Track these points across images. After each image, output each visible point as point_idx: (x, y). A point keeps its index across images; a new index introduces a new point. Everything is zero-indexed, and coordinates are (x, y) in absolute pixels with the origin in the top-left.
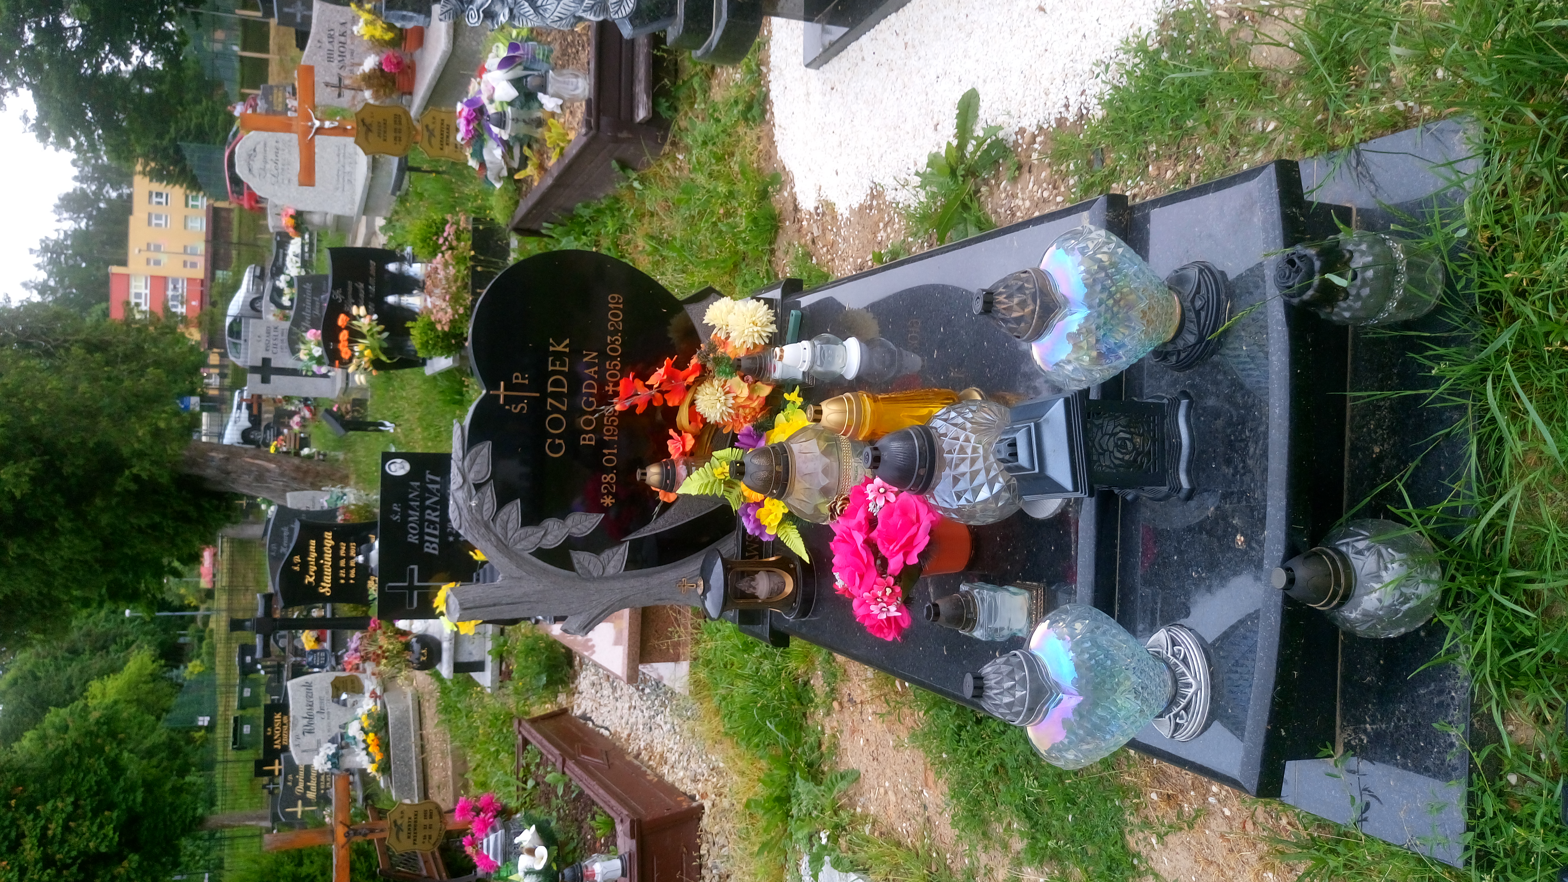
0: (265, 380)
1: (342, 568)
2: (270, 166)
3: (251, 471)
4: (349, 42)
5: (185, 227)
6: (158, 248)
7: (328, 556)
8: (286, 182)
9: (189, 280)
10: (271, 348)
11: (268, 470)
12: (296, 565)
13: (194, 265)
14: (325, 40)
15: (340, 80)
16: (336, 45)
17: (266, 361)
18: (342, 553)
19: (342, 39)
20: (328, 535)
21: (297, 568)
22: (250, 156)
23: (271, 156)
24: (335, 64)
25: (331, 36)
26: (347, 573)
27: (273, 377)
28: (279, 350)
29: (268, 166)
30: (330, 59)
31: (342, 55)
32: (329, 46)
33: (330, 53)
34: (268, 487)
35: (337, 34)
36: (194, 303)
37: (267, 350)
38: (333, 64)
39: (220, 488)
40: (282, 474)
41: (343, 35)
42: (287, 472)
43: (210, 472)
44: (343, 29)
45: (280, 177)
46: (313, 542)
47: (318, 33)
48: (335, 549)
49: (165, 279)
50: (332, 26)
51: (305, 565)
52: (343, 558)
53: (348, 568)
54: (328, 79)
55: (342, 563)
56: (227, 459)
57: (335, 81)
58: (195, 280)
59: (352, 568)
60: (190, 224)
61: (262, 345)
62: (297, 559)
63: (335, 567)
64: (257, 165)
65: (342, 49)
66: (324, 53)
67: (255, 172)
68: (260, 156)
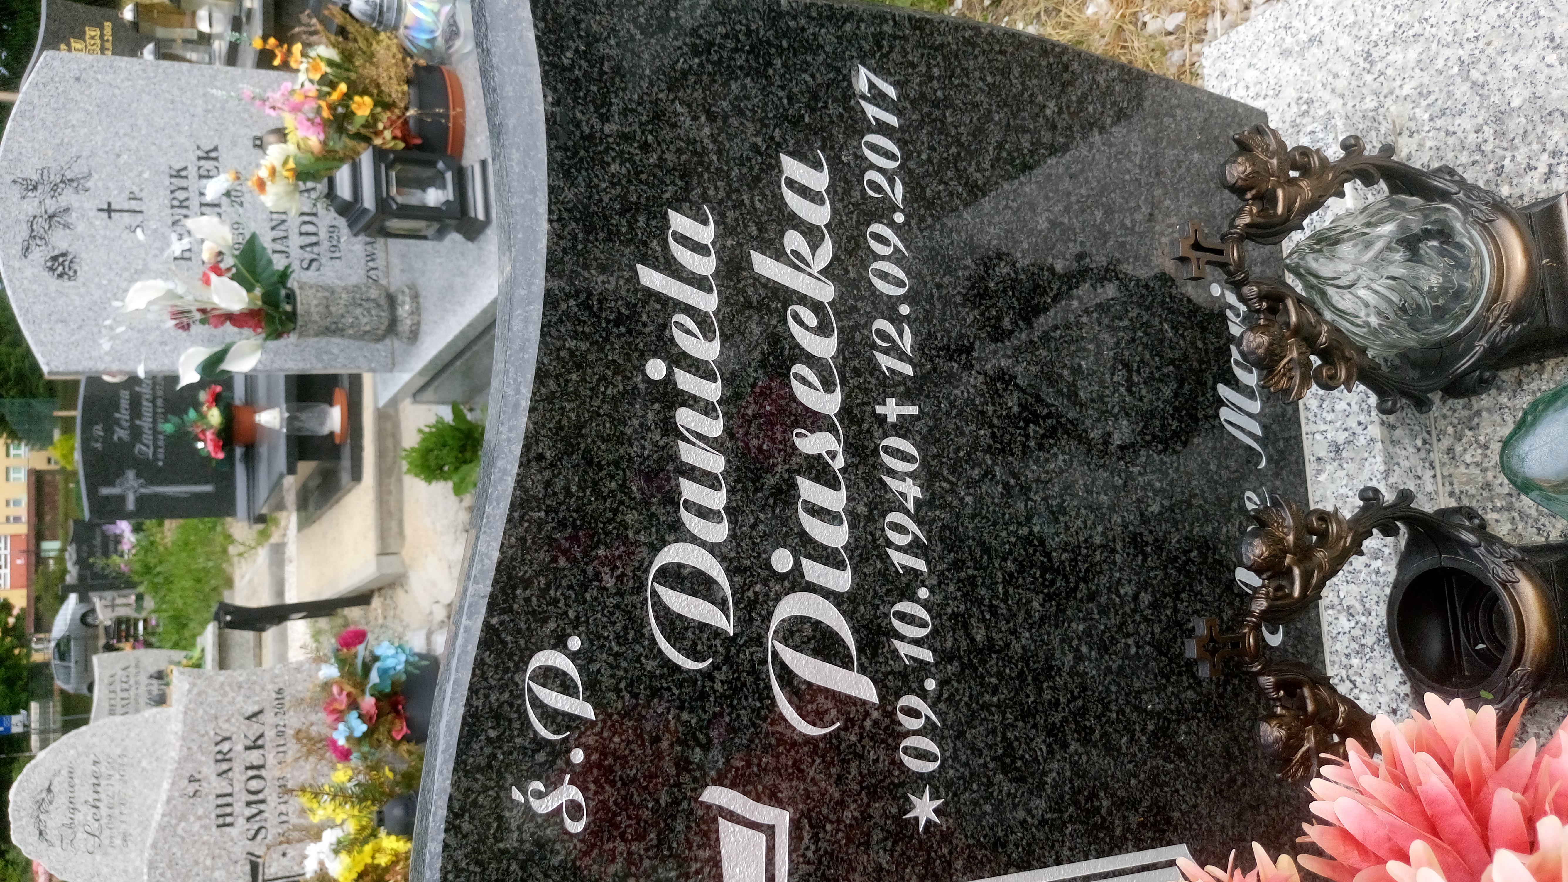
2: (84, 815)
4: (271, 760)
5: (7, 479)
8: (118, 842)
9: (12, 536)
13: (17, 519)
14: (209, 770)
15: (255, 867)
16: (239, 775)
19: (254, 757)
22: (39, 804)
23: (84, 793)
24: (240, 828)
25: (224, 758)
29: (79, 817)
30: (224, 822)
31: (256, 800)
32: (222, 786)
33: (225, 800)
35: (240, 747)
36: (20, 561)
38: (233, 832)
41: (254, 746)
44: (254, 729)
45: (107, 833)
50: (227, 729)
58: (19, 536)
64: (55, 820)
65: (254, 785)
66: (207, 807)
67: (52, 834)
68: (61, 800)
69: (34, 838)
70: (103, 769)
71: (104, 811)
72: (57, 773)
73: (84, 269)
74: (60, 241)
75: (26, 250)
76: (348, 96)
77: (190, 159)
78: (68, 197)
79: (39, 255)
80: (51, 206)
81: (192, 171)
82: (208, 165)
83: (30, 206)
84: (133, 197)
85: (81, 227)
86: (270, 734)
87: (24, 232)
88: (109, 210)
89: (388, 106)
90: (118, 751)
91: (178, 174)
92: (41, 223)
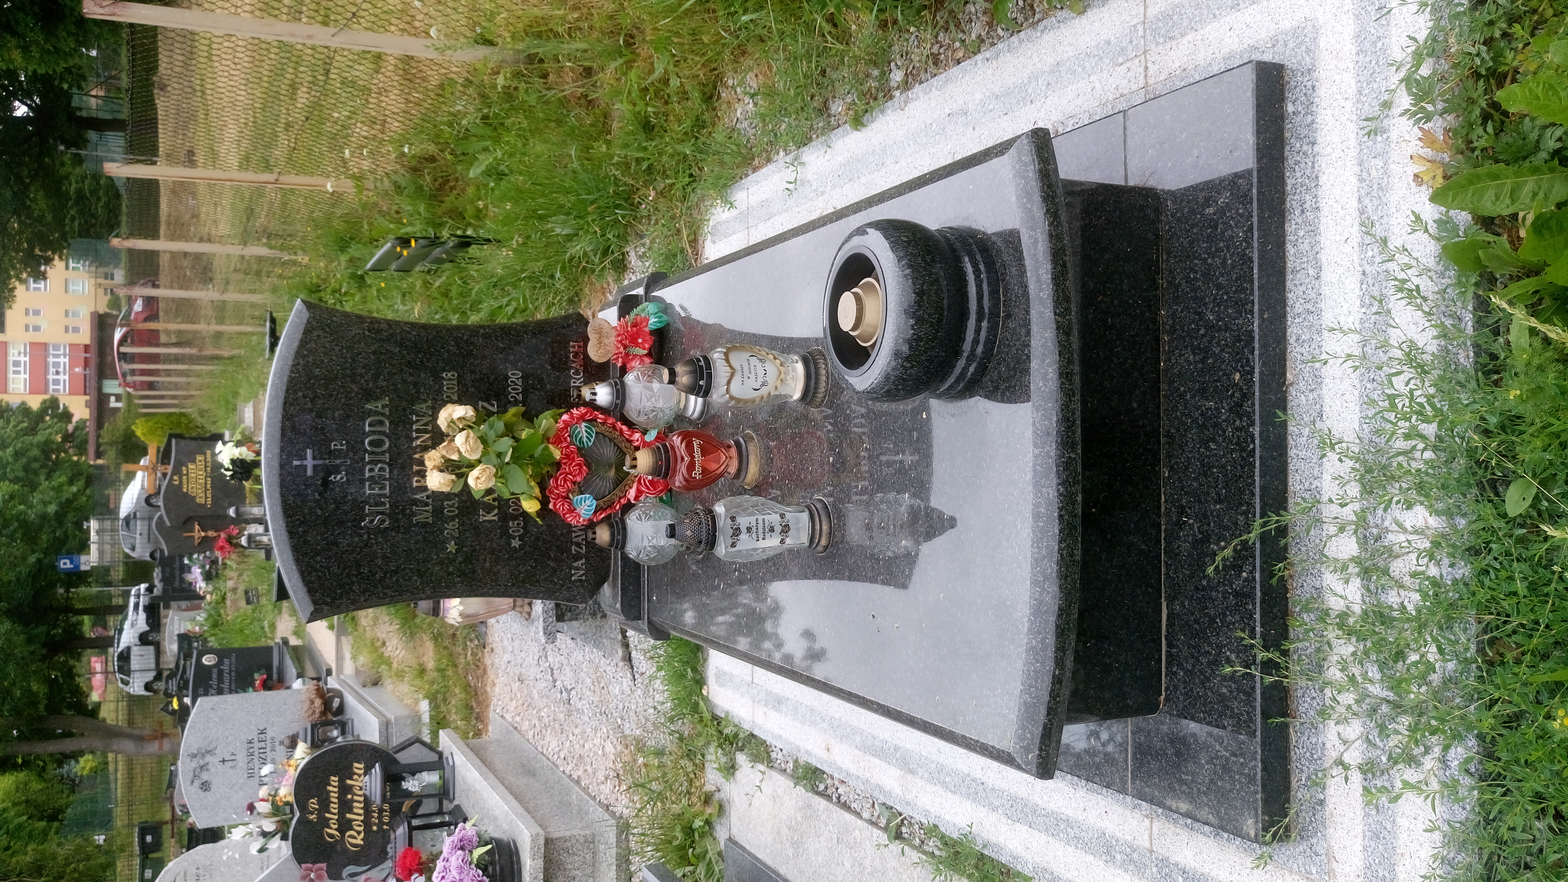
5: (66, 291)
6: (37, 313)
9: (70, 345)
13: (76, 330)
36: (77, 370)
49: (45, 345)
58: (78, 345)
60: (71, 288)
73: (214, 787)
74: (205, 776)
75: (192, 782)
77: (254, 735)
78: (208, 758)
79: (197, 783)
80: (202, 763)
81: (256, 739)
82: (262, 736)
83: (194, 764)
84: (233, 754)
85: (213, 770)
87: (190, 774)
88: (224, 761)
91: (250, 742)
92: (198, 770)
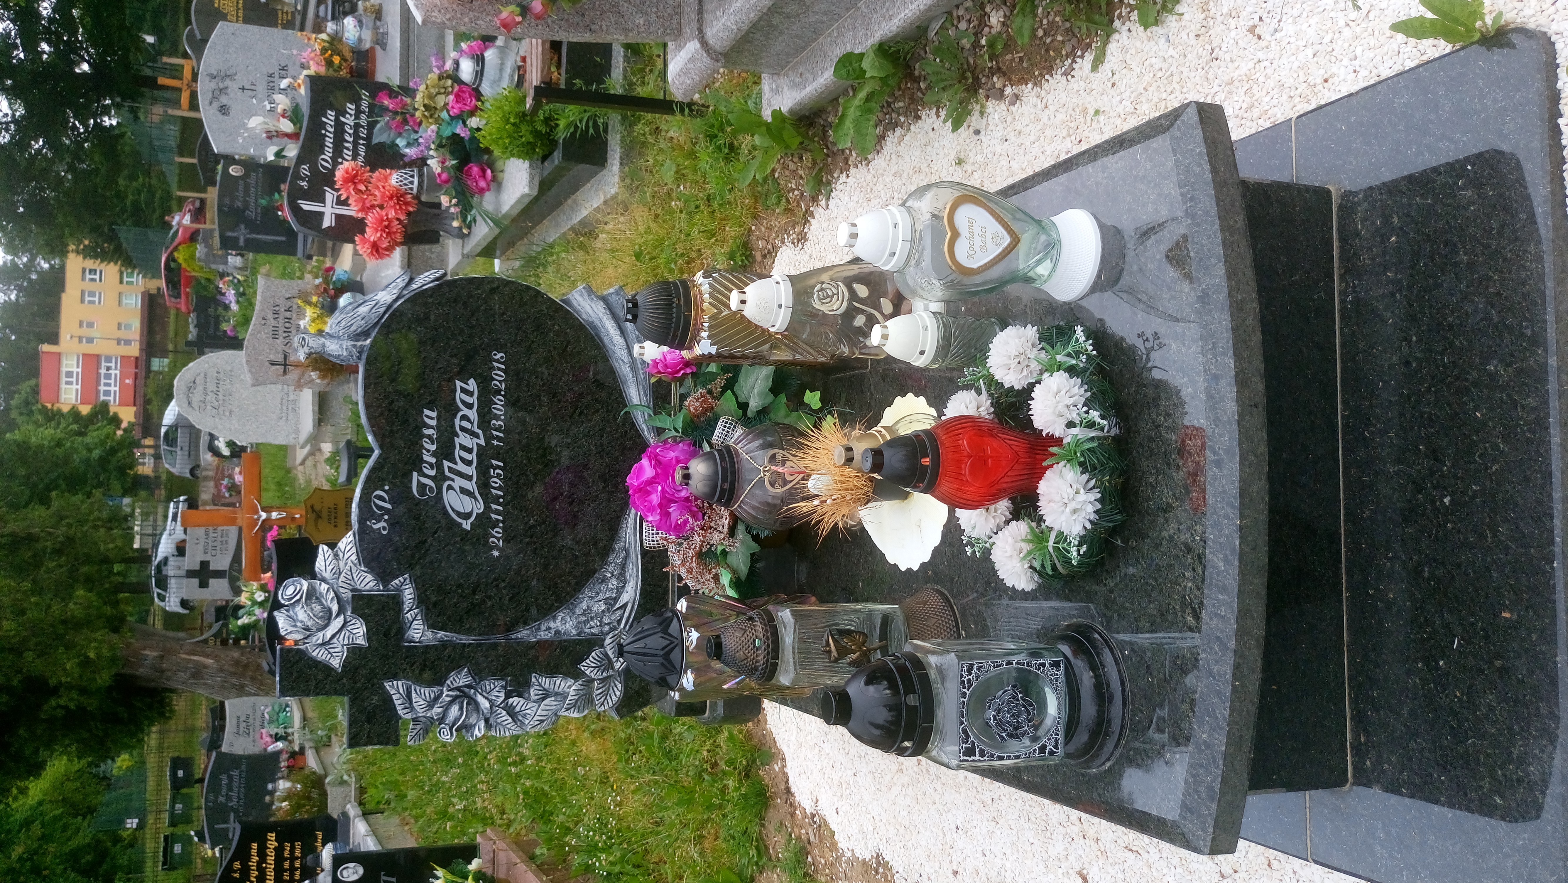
0: (203, 584)
1: (286, 871)
2: (211, 397)
3: (187, 668)
4: (294, 316)
5: (120, 304)
6: (90, 325)
7: (271, 859)
8: (227, 413)
9: (122, 358)
10: (209, 551)
11: (205, 666)
12: (235, 872)
13: (128, 342)
14: (270, 316)
15: (285, 357)
16: (282, 321)
17: (204, 564)
18: (286, 854)
19: (288, 314)
20: (272, 836)
21: (237, 875)
22: (189, 388)
23: (211, 387)
24: (281, 341)
25: (276, 313)
26: (292, 875)
27: (211, 581)
28: (218, 552)
29: (208, 398)
30: (275, 337)
32: (274, 323)
33: (276, 328)
34: (205, 684)
35: (282, 310)
36: (127, 381)
37: (206, 553)
38: (278, 340)
39: (153, 684)
40: (221, 670)
41: (288, 310)
42: (226, 667)
43: (142, 671)
44: (289, 304)
45: (221, 408)
46: (255, 846)
47: (263, 310)
48: (279, 851)
49: (98, 357)
50: (278, 302)
51: (245, 871)
52: (286, 859)
53: (292, 869)
54: (272, 357)
55: (287, 865)
56: (161, 657)
57: (280, 358)
58: (128, 357)
59: (297, 869)
60: (124, 301)
61: (201, 547)
62: (237, 865)
63: (279, 870)
64: (196, 397)
65: (287, 325)
66: (269, 330)
67: (195, 404)
68: (200, 388)
69: (186, 405)
70: (221, 376)
71: (221, 397)
72: (198, 375)
73: (232, 112)
74: (224, 100)
75: (211, 103)
76: (331, 55)
77: (276, 70)
78: (228, 82)
79: (216, 105)
80: (221, 85)
81: (277, 74)
82: (283, 72)
83: (213, 85)
84: (252, 84)
85: (232, 95)
86: (295, 307)
87: (210, 95)
88: (243, 89)
89: (346, 60)
90: (229, 368)
91: (271, 76)
92: (217, 92)
